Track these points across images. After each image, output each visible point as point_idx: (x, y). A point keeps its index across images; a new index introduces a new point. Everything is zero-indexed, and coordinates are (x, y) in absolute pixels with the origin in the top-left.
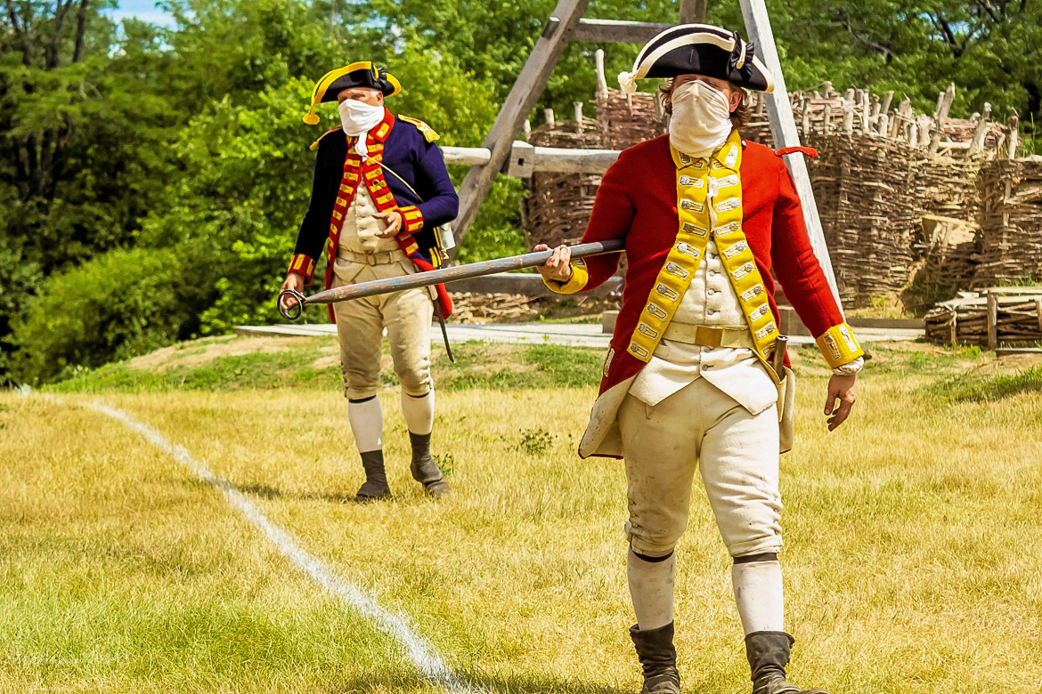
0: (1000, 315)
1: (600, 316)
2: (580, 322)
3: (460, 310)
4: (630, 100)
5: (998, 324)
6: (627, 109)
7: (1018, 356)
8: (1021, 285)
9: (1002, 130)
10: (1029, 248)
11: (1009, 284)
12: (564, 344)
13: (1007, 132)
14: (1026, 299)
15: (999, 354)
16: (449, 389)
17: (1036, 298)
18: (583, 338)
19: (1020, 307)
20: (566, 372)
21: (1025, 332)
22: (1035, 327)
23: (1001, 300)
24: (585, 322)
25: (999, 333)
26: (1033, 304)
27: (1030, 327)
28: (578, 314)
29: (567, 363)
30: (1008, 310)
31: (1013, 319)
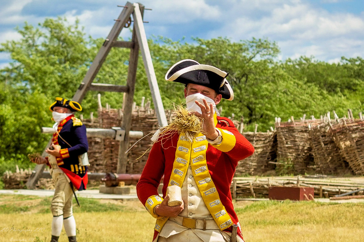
0: (237, 187)
1: (98, 187)
2: (92, 189)
3: (49, 185)
4: (110, 112)
5: (237, 190)
6: (109, 115)
7: (243, 201)
8: (244, 177)
9: (238, 123)
10: (247, 164)
11: (240, 176)
12: (85, 197)
13: (240, 124)
14: (246, 182)
15: (237, 201)
16: (44, 213)
17: (249, 181)
18: (92, 195)
19: (244, 184)
20: (86, 207)
21: (246, 193)
22: (249, 191)
23: (238, 182)
24: (93, 189)
25: (237, 193)
26: (248, 184)
27: (248, 191)
28: (91, 186)
29: (86, 204)
30: (240, 185)
31: (242, 189)
